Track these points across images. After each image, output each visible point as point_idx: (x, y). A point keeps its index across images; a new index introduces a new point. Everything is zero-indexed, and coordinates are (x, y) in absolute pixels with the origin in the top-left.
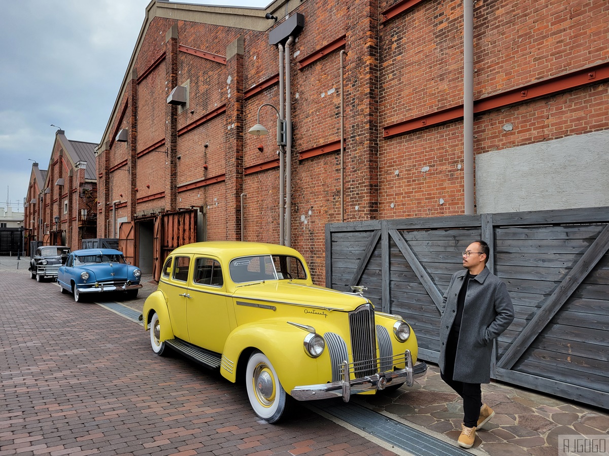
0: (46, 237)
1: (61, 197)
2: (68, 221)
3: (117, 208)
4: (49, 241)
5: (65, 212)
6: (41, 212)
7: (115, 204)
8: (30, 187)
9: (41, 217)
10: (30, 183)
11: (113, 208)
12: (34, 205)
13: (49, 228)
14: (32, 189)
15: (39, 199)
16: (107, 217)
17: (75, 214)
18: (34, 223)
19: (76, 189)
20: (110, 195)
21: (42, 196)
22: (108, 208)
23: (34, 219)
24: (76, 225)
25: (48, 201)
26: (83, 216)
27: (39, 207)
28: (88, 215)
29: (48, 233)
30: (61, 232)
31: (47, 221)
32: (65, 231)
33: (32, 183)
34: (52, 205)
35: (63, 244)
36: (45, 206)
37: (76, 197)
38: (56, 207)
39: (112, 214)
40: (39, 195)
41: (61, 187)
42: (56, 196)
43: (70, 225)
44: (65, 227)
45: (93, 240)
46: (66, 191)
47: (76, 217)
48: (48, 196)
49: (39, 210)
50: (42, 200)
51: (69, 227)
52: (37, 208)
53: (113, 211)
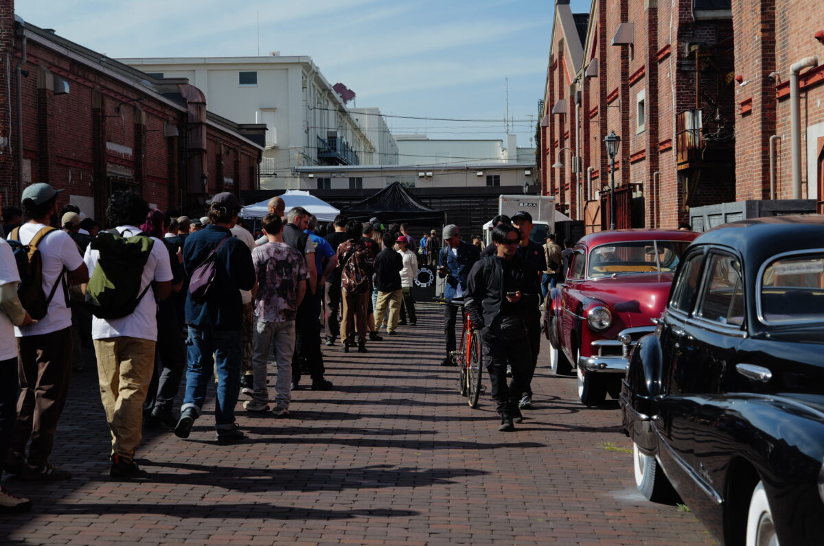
0: (593, 208)
1: (628, 81)
2: (647, 154)
3: (806, 89)
4: (598, 221)
5: (640, 129)
6: (579, 134)
7: (797, 72)
8: (552, 69)
9: (580, 153)
10: (552, 58)
11: (792, 90)
12: (562, 116)
13: (599, 180)
14: (556, 72)
15: (572, 98)
16: (769, 125)
17: (667, 130)
18: (562, 171)
19: (668, 46)
20: (778, 45)
21: (580, 87)
22: (771, 91)
23: (562, 160)
24: (670, 163)
25: (595, 101)
26: (688, 134)
27: (573, 123)
28: (705, 130)
29: (598, 197)
30: (629, 188)
31: (592, 161)
32: (641, 186)
33: (556, 57)
35: (637, 221)
36: (588, 116)
37: (668, 72)
38: (614, 113)
39: (786, 112)
40: (573, 87)
41: (626, 49)
42: (614, 82)
43: (654, 167)
44: (640, 173)
45: (724, 207)
46: (640, 60)
47: (669, 141)
48: (595, 84)
49: (573, 129)
50: (579, 101)
51: (652, 172)
52: (567, 128)
53: (792, 102)
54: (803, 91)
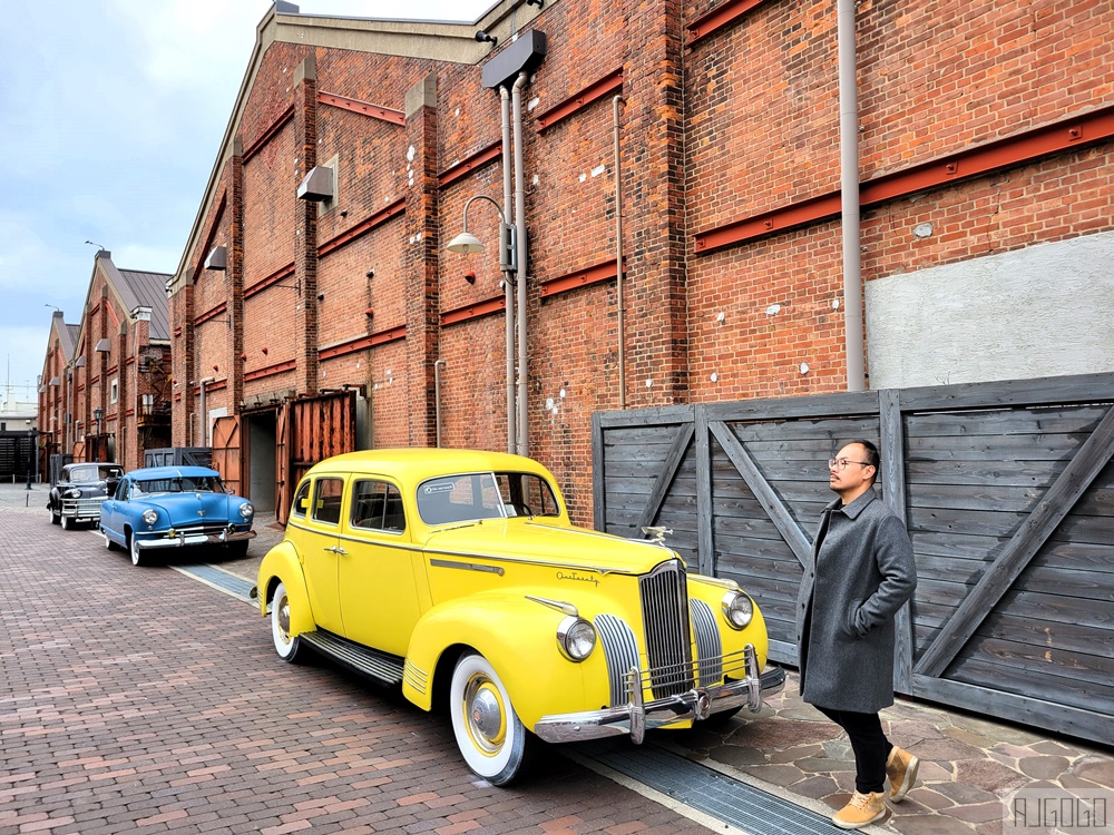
0: (79, 447)
1: (106, 373)
2: (118, 416)
3: (209, 392)
4: (84, 454)
5: (114, 401)
6: (70, 401)
7: (204, 383)
8: (49, 356)
9: (70, 411)
10: (49, 349)
11: (201, 391)
12: (57, 388)
13: (84, 429)
14: (53, 359)
15: (65, 377)
16: (190, 408)
17: (132, 403)
18: (56, 422)
19: (133, 357)
20: (195, 368)
21: (71, 371)
22: (192, 392)
23: (56, 415)
24: (133, 424)
25: (82, 381)
26: (145, 407)
27: (65, 392)
28: (154, 405)
29: (83, 439)
30: (105, 436)
31: (79, 417)
32: (114, 435)
33: (53, 349)
34: (89, 387)
35: (110, 459)
36: (77, 389)
37: (132, 372)
38: (96, 392)
39: (200, 402)
40: (66, 370)
41: (105, 355)
42: (96, 372)
43: (123, 424)
44: (113, 427)
45: (164, 450)
46: (114, 361)
47: (133, 410)
48: (82, 372)
49: (65, 397)
50: (71, 380)
51: (121, 427)
52: (61, 395)
53: (202, 397)
54: (207, 393)
